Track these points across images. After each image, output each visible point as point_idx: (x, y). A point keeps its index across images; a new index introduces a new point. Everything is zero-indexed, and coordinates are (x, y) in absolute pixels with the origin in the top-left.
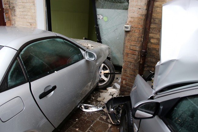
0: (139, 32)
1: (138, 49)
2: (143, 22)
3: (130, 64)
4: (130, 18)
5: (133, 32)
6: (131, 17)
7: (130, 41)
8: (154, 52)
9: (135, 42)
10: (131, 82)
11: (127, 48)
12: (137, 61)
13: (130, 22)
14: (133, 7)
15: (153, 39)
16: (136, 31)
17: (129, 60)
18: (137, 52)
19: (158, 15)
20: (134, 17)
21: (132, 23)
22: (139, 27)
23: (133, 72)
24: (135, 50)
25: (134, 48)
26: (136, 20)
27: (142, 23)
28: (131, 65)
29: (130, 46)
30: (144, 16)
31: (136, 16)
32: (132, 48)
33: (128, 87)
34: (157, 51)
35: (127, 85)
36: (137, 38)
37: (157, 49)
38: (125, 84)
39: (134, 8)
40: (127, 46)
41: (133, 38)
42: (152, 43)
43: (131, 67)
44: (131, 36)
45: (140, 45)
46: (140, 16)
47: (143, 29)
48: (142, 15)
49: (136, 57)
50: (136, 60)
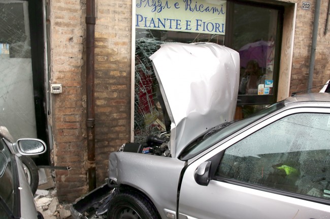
0: (75, 92)
1: (78, 118)
2: (80, 77)
3: (69, 146)
4: (58, 73)
5: (66, 93)
6: (58, 71)
7: (64, 108)
8: (103, 118)
9: (72, 110)
10: (77, 174)
11: (60, 121)
12: (81, 138)
13: (59, 78)
14: (59, 55)
15: (99, 99)
16: (71, 92)
17: (65, 139)
18: (78, 124)
19: (100, 65)
20: (65, 70)
21: (63, 81)
22: (75, 84)
23: (77, 157)
24: (74, 121)
25: (72, 118)
26: (69, 75)
27: (78, 78)
28: (71, 148)
29: (65, 116)
30: (80, 68)
31: (68, 69)
32: (67, 119)
33: (73, 183)
34: (107, 115)
35: (69, 181)
36: (74, 103)
37: (107, 114)
38: (65, 181)
39: (62, 57)
40: (59, 118)
41: (68, 104)
42: (98, 106)
43: (72, 149)
44: (63, 101)
45: (80, 112)
46: (73, 69)
47: (82, 86)
48: (77, 67)
49: (77, 132)
50: (78, 137)
